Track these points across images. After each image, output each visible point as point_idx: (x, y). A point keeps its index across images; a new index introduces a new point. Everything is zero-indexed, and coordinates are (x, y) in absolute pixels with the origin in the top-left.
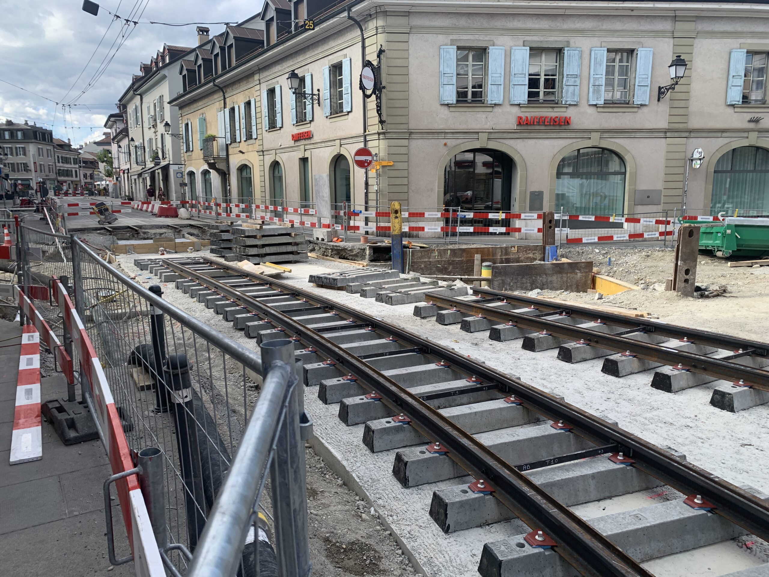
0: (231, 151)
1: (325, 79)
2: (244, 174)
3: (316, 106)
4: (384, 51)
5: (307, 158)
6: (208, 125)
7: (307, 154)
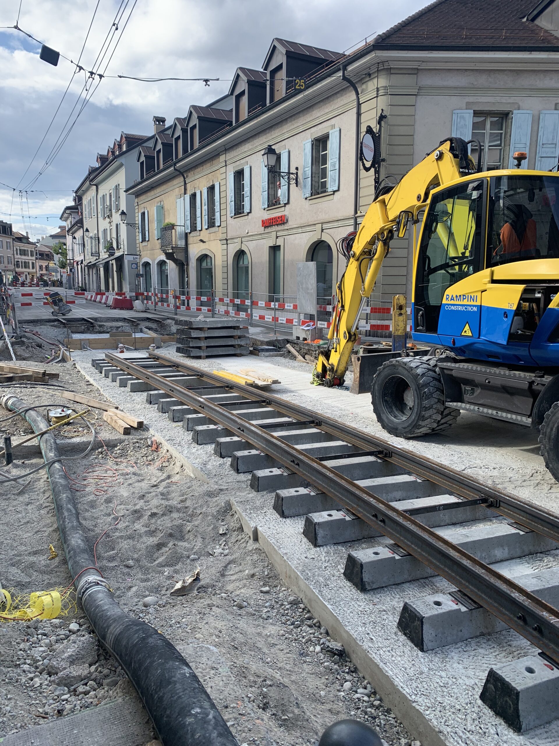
0: (191, 240)
1: (305, 154)
2: (204, 264)
3: (293, 186)
4: (385, 117)
5: (280, 246)
6: (166, 213)
7: (280, 242)
